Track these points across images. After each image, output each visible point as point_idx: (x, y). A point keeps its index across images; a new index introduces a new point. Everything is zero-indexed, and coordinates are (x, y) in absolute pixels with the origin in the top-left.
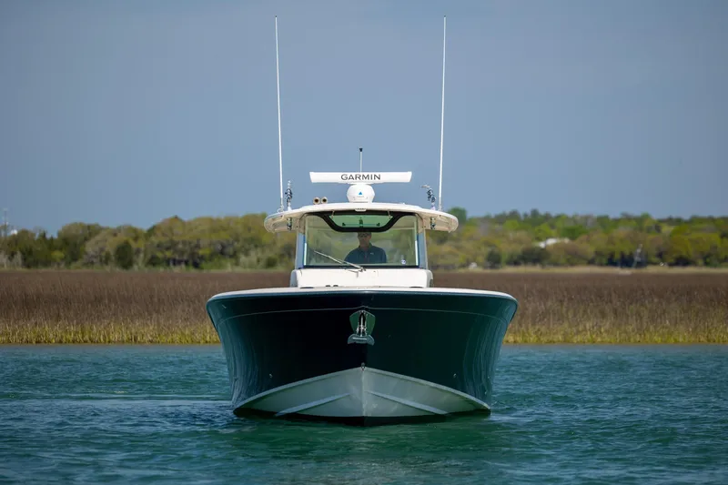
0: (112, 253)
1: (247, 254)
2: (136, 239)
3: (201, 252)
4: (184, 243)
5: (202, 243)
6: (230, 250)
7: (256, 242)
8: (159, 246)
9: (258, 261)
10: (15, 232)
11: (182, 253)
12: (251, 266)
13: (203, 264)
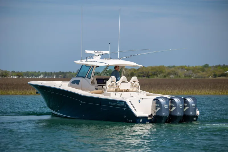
0: (130, 74)
1: (159, 74)
2: (135, 71)
3: (149, 74)
4: (146, 72)
5: (149, 72)
6: (156, 74)
7: (161, 72)
8: (140, 73)
9: (162, 76)
11: (145, 74)
12: (160, 77)
13: (150, 77)
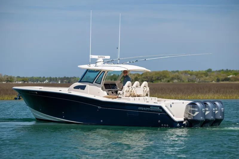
0: (134, 79)
1: (163, 79)
2: (139, 76)
3: (153, 79)
4: (150, 77)
5: (153, 77)
6: (159, 78)
7: (165, 77)
8: (144, 78)
9: (166, 81)
10: (112, 75)
11: (149, 79)
12: (164, 82)
13: (154, 81)
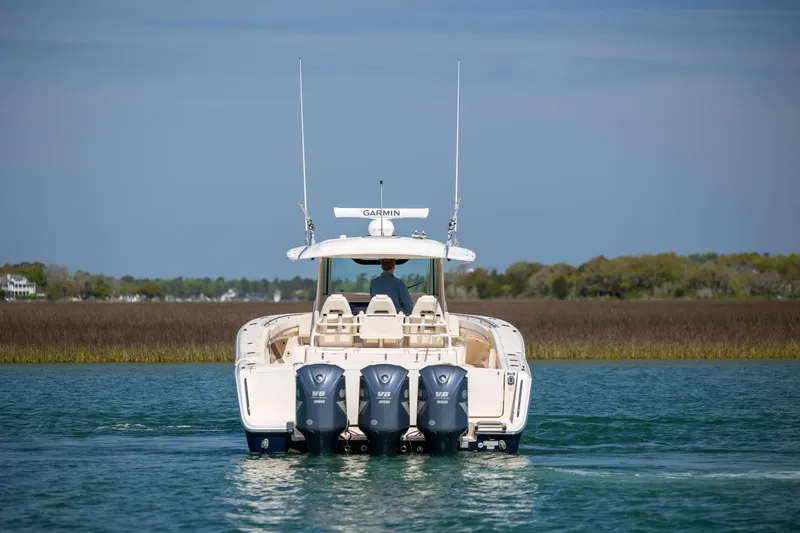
0: (550, 286)
1: (660, 286)
2: (569, 274)
3: (623, 285)
4: (609, 277)
5: (623, 278)
6: (646, 283)
7: (667, 277)
8: (588, 280)
9: (669, 291)
10: (472, 270)
11: (607, 285)
12: (663, 296)
13: (624, 294)
